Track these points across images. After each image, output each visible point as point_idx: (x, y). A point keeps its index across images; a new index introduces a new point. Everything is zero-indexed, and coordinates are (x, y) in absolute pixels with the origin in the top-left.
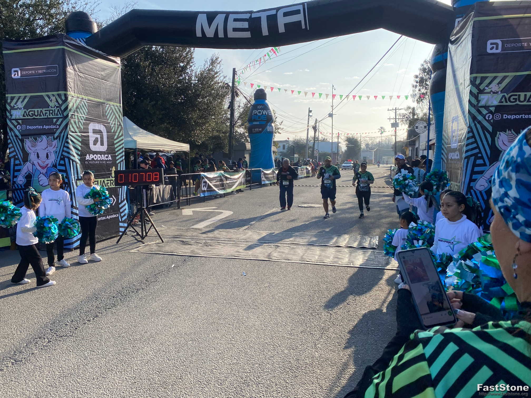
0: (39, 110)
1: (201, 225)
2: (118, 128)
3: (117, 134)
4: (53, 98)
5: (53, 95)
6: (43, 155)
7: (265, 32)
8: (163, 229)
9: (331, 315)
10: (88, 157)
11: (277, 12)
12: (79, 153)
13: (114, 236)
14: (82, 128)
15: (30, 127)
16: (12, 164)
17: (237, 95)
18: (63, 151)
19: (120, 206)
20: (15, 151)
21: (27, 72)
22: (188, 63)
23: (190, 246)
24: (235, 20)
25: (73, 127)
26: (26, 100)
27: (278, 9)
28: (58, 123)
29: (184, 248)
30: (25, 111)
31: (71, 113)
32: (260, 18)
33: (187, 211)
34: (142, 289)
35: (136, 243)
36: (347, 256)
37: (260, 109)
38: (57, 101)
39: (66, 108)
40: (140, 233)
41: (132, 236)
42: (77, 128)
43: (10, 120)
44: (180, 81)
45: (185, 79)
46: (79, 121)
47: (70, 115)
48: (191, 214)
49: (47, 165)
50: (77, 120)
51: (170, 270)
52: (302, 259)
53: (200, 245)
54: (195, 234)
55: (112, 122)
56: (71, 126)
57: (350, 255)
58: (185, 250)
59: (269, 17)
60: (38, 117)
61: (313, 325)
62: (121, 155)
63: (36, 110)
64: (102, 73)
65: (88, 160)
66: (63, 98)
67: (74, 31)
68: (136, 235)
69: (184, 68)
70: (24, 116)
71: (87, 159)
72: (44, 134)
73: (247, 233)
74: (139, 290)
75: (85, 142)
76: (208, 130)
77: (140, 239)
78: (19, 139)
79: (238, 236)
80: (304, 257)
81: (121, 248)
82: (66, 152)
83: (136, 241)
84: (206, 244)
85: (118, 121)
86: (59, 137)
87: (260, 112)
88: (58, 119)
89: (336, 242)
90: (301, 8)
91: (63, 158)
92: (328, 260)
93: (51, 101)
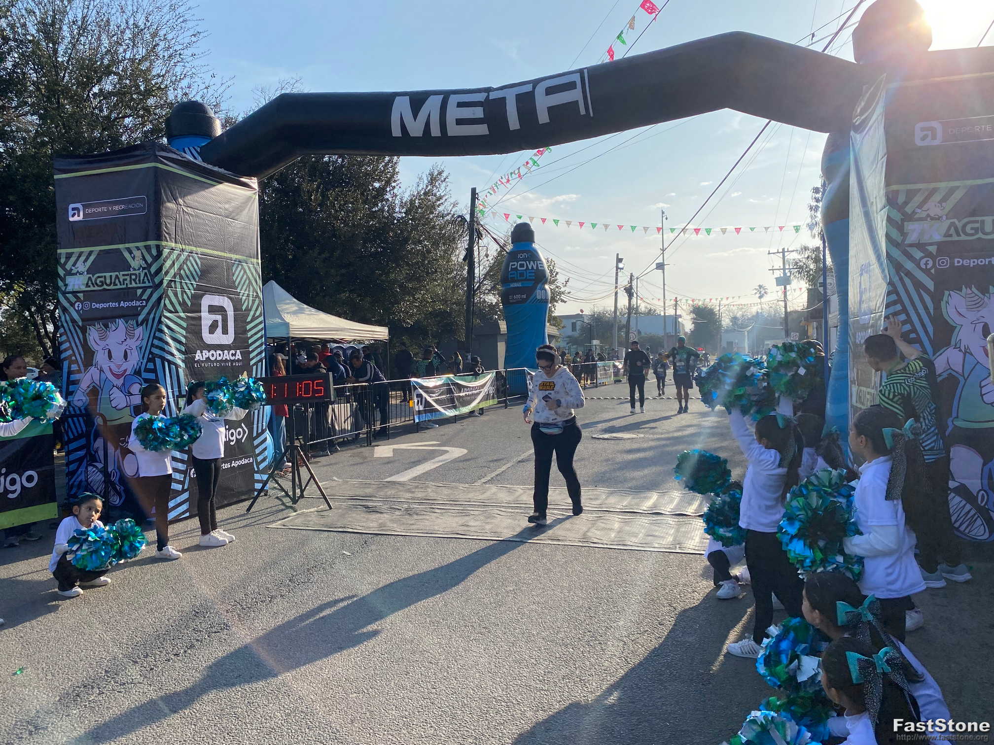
0: (114, 274)
1: (405, 477)
2: (254, 301)
3: (252, 313)
4: (137, 254)
5: (138, 248)
6: (118, 354)
7: (514, 123)
8: (334, 484)
9: (625, 644)
10: (198, 356)
11: (534, 88)
12: (183, 349)
13: (243, 497)
14: (189, 304)
15: (97, 306)
16: (65, 370)
17: (480, 236)
18: (153, 345)
19: (256, 442)
20: (71, 347)
21: (94, 210)
22: (388, 183)
23: (379, 515)
24: (460, 105)
25: (171, 303)
26: (92, 258)
27: (536, 82)
28: (145, 297)
29: (368, 519)
30: (90, 278)
31: (168, 278)
32: (504, 99)
33: (384, 450)
34: (281, 596)
35: (282, 510)
36: (672, 531)
37: (524, 260)
38: (144, 259)
39: (160, 270)
40: (291, 493)
41: (277, 498)
42: (180, 304)
43: (64, 293)
44: (373, 215)
45: (382, 210)
46: (183, 292)
47: (165, 283)
48: (390, 454)
49: (125, 371)
50: (179, 290)
51: (337, 561)
52: (585, 538)
53: (397, 513)
54: (390, 492)
55: (243, 292)
56: (167, 302)
57: (678, 531)
58: (369, 523)
59: (519, 97)
60: (112, 287)
61: (588, 663)
62: (259, 350)
63: (108, 275)
64: (227, 206)
65: (198, 362)
66: (154, 252)
67: (181, 135)
68: (283, 497)
69: (381, 191)
70: (87, 285)
71: (197, 358)
72: (119, 317)
73: (487, 489)
74: (275, 597)
75: (194, 328)
76: (424, 299)
77: (290, 504)
78: (79, 326)
79: (471, 495)
80: (589, 534)
81: (253, 520)
82: (157, 347)
83: (283, 507)
84: (409, 512)
85: (254, 290)
86: (146, 320)
87: (522, 265)
88: (145, 289)
89: (655, 506)
90: (577, 78)
91: (151, 360)
92: (634, 539)
93: (134, 258)
